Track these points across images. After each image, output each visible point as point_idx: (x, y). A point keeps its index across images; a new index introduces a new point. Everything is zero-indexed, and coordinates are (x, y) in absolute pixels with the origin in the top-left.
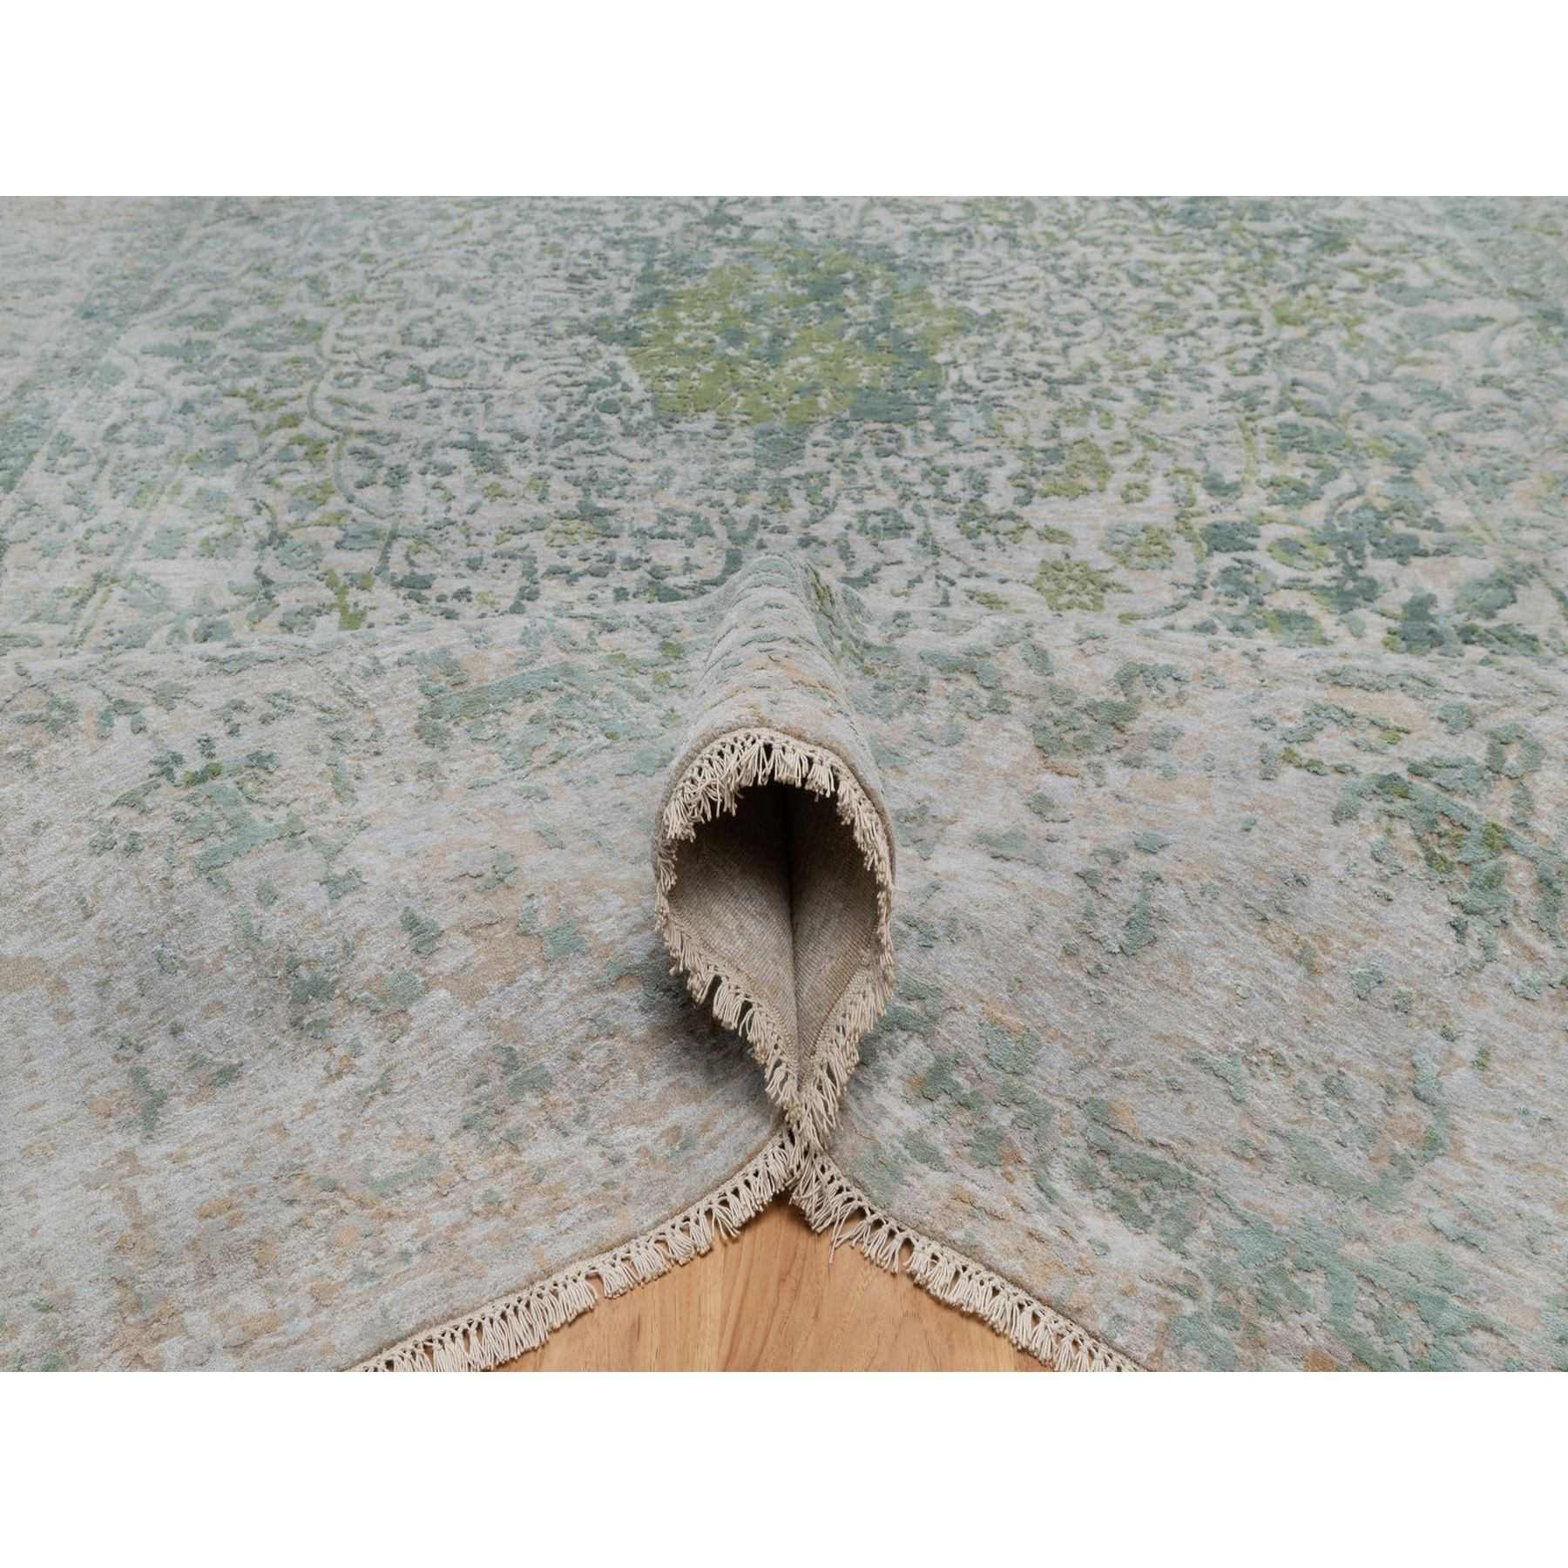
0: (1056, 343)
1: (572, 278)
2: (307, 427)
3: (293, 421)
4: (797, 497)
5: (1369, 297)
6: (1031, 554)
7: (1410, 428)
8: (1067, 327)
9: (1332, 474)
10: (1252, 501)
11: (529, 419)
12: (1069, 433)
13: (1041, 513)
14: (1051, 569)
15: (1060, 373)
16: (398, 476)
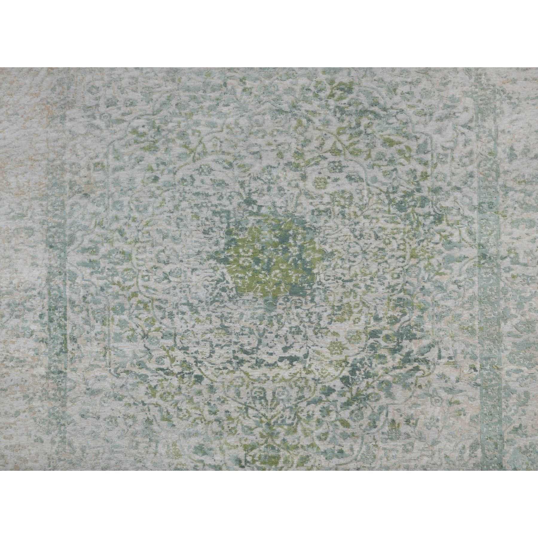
0: (347, 266)
1: (205, 232)
2: (140, 297)
3: (135, 294)
4: (275, 322)
5: (439, 247)
6: (329, 339)
7: (429, 299)
8: (352, 259)
9: (405, 314)
10: (383, 323)
11: (202, 294)
12: (345, 301)
13: (334, 327)
14: (332, 343)
15: (347, 278)
16: (171, 315)
